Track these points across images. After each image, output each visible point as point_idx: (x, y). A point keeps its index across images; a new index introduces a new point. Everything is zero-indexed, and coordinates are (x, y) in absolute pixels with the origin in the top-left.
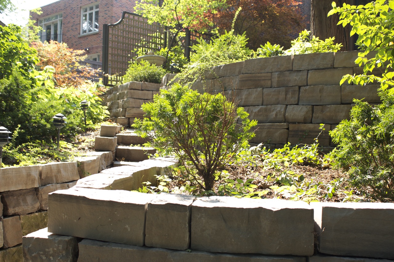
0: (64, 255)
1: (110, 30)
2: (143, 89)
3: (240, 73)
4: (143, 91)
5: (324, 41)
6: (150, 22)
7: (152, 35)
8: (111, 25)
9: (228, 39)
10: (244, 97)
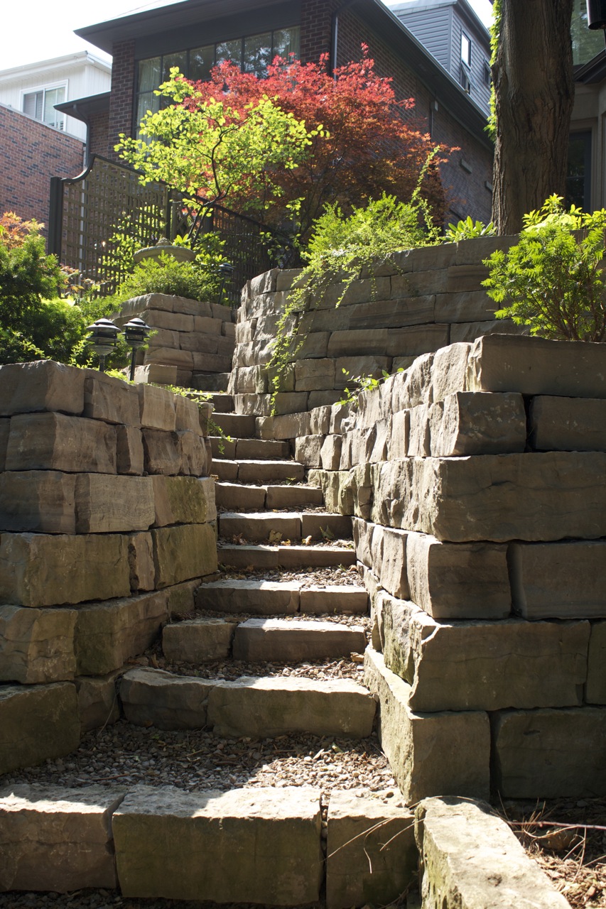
0: (518, 413)
1: (66, 189)
2: (175, 310)
3: (447, 264)
4: (176, 315)
5: (591, 214)
6: (144, 181)
7: (143, 209)
8: (68, 180)
9: (386, 210)
10: (459, 306)
